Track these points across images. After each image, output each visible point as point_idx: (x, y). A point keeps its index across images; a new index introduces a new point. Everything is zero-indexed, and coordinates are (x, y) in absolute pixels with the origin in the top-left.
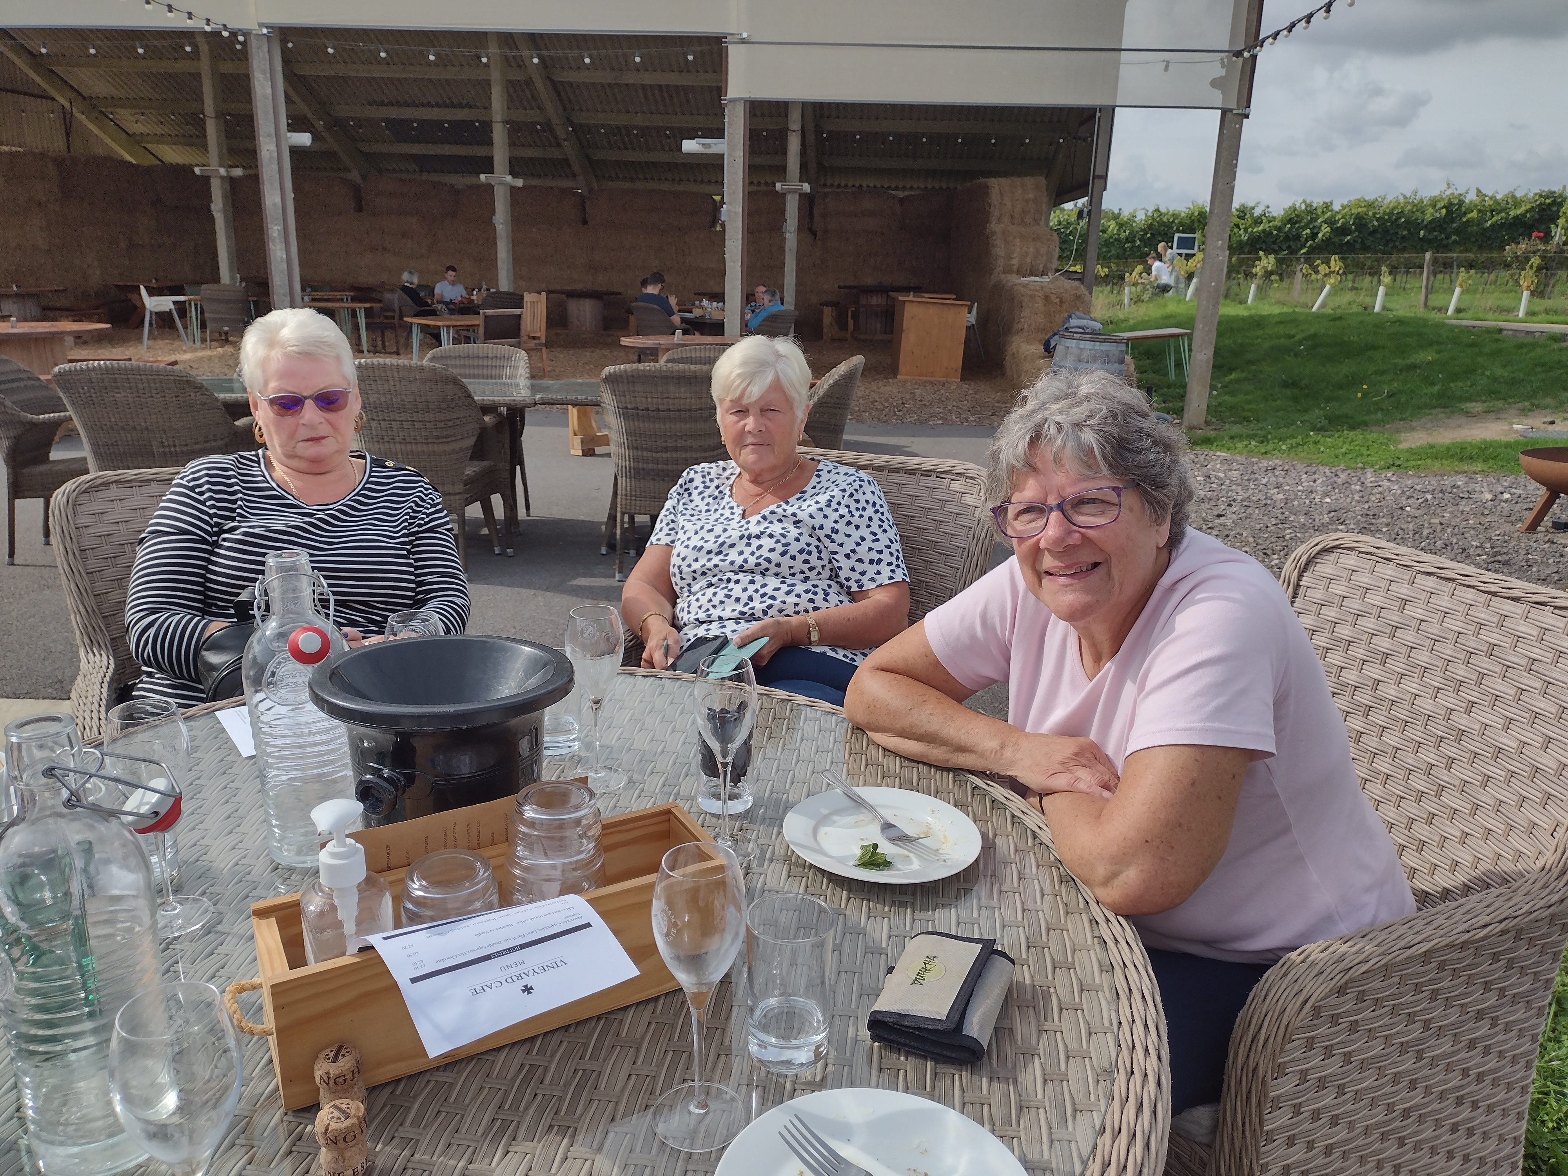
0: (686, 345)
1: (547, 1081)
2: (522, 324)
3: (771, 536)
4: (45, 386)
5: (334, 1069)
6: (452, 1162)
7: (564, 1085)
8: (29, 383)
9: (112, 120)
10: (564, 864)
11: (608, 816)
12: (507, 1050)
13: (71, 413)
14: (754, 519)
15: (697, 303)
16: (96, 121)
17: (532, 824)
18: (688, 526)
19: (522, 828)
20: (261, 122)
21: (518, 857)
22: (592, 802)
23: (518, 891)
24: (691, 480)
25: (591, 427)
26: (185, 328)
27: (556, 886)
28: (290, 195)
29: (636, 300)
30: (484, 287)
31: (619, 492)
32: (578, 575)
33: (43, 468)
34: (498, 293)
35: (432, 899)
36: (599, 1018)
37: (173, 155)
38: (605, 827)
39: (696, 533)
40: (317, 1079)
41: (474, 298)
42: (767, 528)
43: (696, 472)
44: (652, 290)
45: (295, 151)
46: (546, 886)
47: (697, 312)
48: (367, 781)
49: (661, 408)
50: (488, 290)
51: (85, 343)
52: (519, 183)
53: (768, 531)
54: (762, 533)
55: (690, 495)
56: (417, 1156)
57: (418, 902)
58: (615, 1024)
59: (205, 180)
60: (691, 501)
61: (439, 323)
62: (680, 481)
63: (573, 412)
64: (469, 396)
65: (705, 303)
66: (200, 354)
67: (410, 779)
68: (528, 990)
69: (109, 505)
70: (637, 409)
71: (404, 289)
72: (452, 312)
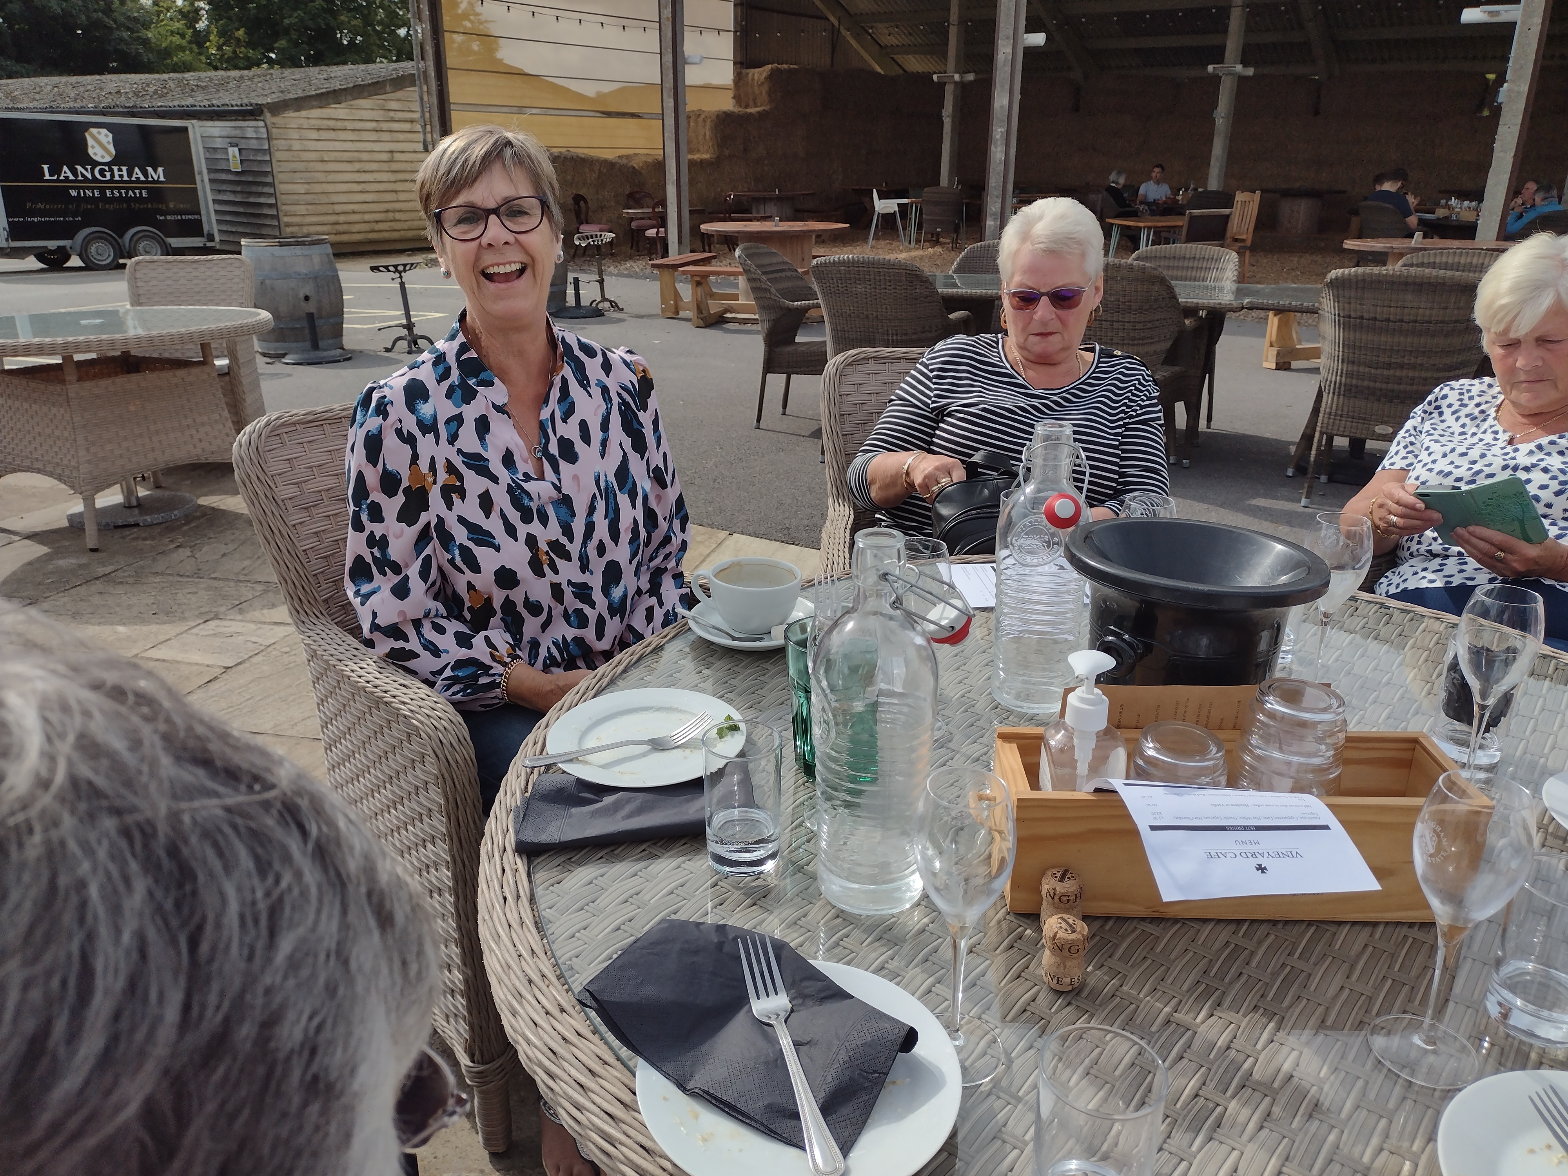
0: (1425, 249)
1: (1254, 963)
2: (1229, 224)
3: (1545, 470)
4: (800, 278)
5: (1061, 888)
6: (1158, 1005)
7: (1272, 974)
8: (789, 274)
9: (870, 34)
10: (1301, 764)
11: (1355, 727)
12: (1213, 924)
13: (820, 301)
14: (1524, 448)
15: (1443, 202)
16: (856, 37)
17: (1272, 715)
18: (1434, 447)
19: (1261, 717)
20: (1002, 25)
21: (1251, 745)
22: (1341, 710)
23: (1245, 777)
24: (1445, 397)
25: (1291, 338)
26: (904, 229)
27: (1289, 783)
28: (1017, 97)
29: (1365, 199)
30: (1192, 186)
31: (1322, 410)
32: (1257, 495)
33: (791, 348)
34: (1207, 192)
35: (1164, 761)
36: (1310, 923)
37: (915, 64)
38: (1348, 739)
39: (1445, 455)
40: (1044, 892)
41: (1180, 198)
42: (1542, 460)
43: (1452, 389)
44: (1388, 186)
45: (1030, 52)
46: (1276, 779)
47: (1441, 213)
48: (1110, 642)
49: (1392, 318)
50: (1196, 189)
51: (823, 242)
52: (1250, 72)
53: (1543, 464)
54: (1534, 466)
55: (1441, 414)
56: (1125, 988)
57: (1149, 760)
58: (1328, 934)
59: (941, 86)
60: (1442, 421)
61: (1141, 224)
62: (1429, 398)
63: (1273, 321)
64: (1174, 297)
65: (1453, 202)
66: (914, 254)
67: (1148, 649)
68: (1261, 869)
69: (866, 378)
70: (1362, 318)
71: (1110, 190)
72: (1153, 213)
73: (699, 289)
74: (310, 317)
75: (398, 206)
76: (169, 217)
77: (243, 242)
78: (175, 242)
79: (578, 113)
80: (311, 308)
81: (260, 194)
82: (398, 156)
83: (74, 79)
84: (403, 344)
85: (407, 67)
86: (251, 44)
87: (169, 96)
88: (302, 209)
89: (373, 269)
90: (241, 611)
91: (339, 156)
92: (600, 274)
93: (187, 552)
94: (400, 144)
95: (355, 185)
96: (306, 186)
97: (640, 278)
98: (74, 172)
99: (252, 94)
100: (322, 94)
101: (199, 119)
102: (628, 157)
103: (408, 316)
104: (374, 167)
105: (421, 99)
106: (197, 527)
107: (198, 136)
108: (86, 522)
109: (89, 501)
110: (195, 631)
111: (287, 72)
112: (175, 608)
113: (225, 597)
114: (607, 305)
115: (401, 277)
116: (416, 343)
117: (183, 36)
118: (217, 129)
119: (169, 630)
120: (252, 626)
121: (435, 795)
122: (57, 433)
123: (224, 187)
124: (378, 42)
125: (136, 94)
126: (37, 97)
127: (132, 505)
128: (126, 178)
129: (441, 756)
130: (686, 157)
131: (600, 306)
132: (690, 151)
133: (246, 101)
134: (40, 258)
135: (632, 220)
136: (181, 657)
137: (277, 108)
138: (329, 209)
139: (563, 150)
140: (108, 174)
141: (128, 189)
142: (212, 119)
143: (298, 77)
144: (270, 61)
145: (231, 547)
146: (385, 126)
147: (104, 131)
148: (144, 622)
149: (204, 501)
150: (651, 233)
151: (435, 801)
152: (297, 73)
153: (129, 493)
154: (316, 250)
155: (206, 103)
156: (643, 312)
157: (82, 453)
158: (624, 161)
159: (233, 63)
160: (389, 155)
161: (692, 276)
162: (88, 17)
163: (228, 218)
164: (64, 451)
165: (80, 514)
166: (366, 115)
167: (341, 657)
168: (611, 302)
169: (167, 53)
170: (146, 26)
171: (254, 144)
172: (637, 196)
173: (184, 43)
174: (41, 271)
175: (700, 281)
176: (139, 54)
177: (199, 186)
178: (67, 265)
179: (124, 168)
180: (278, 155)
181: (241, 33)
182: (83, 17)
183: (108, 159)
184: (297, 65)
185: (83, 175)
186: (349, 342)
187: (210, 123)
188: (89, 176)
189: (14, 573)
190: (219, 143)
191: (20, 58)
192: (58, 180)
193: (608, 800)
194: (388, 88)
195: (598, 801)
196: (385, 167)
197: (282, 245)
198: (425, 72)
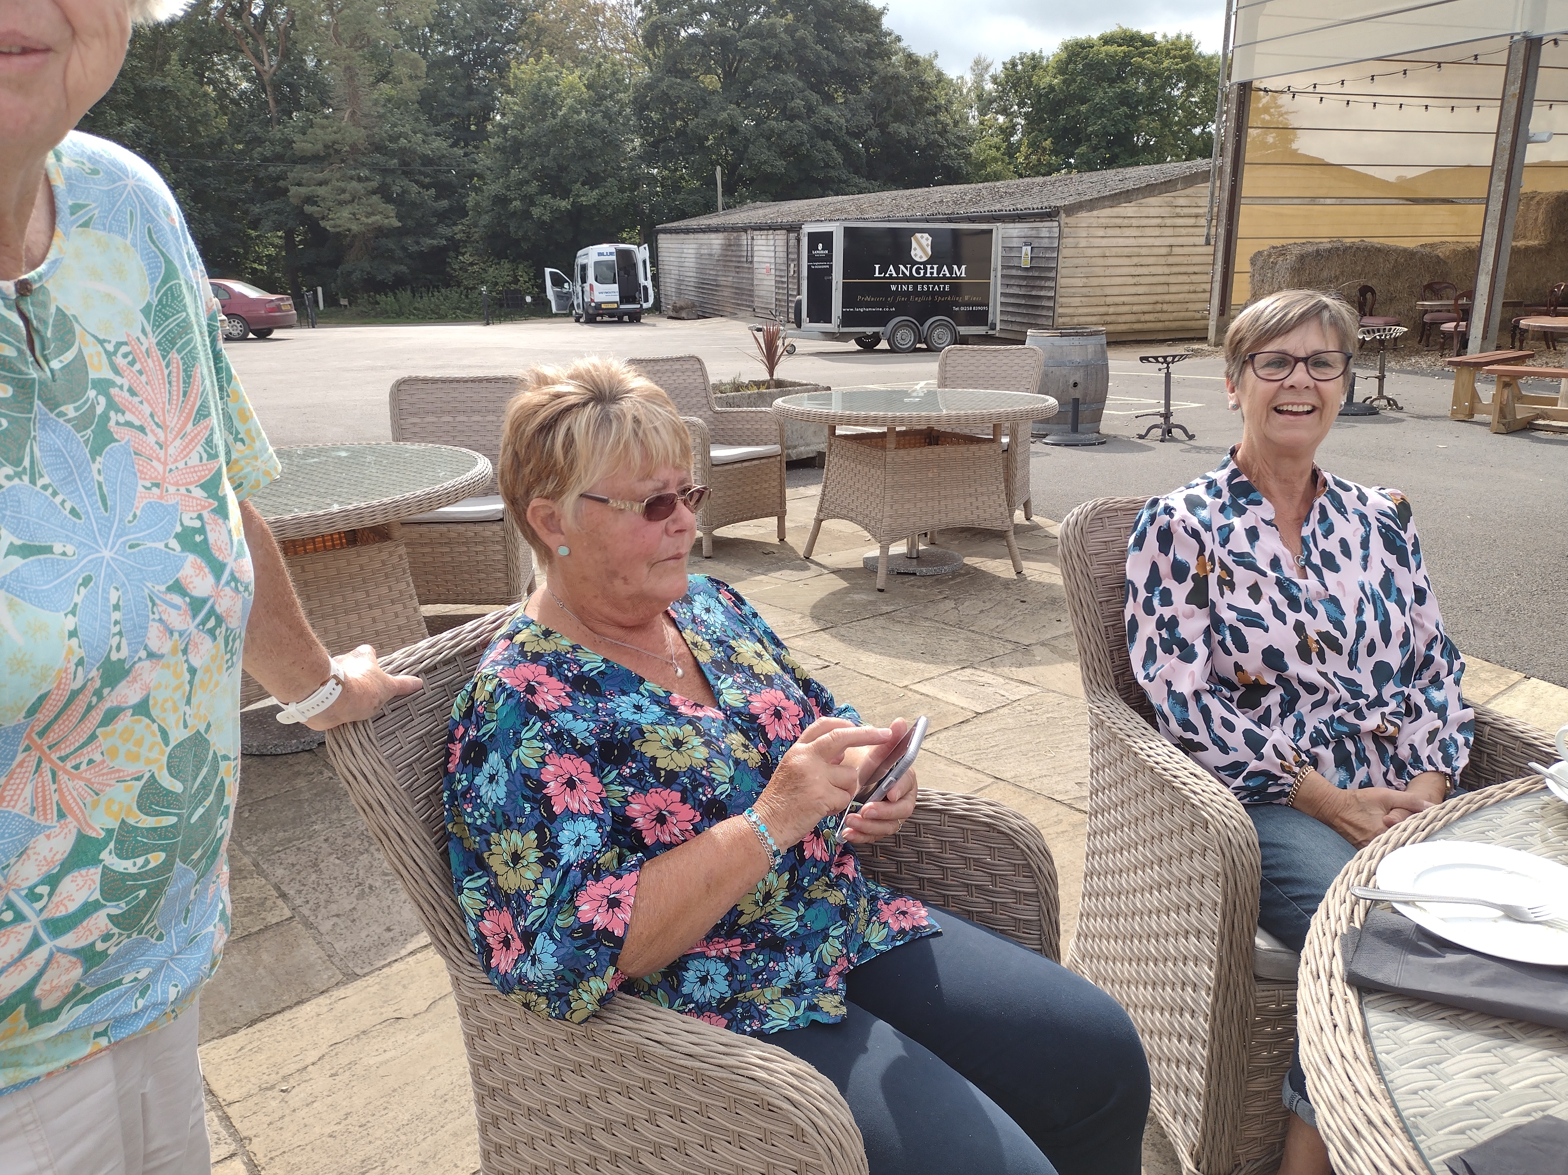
73: (1506, 392)
74: (1076, 401)
75: (1167, 298)
76: (962, 309)
77: (1029, 332)
78: (963, 330)
79: (1377, 201)
80: (1077, 394)
81: (1042, 288)
82: (1176, 250)
83: (908, 192)
84: (1158, 432)
85: (1201, 165)
86: (1055, 152)
87: (982, 203)
88: (1076, 301)
89: (1142, 359)
90: (993, 665)
91: (1119, 251)
92: (1382, 370)
93: (952, 604)
94: (1180, 239)
95: (1130, 278)
96: (1084, 280)
97: (1426, 375)
98: (897, 270)
99: (1052, 198)
100: (1116, 194)
101: (1004, 222)
102: (1432, 245)
103: (1167, 405)
104: (1151, 260)
105: (1212, 194)
106: (961, 583)
107: (1000, 236)
108: (879, 566)
109: (884, 549)
110: (954, 674)
111: (1086, 176)
112: (939, 651)
113: (979, 649)
114: (1383, 402)
115: (1168, 368)
116: (1170, 432)
117: (998, 149)
118: (1016, 230)
119: (933, 670)
120: (1001, 680)
121: (1213, 892)
122: (872, 490)
123: (1012, 282)
124: (1172, 142)
125: (955, 203)
126: (880, 208)
127: (913, 556)
128: (935, 275)
129: (1227, 854)
130: (1510, 243)
131: (1375, 404)
132: (1515, 238)
133: (1046, 204)
134: (859, 342)
135: (1426, 312)
136: (940, 695)
137: (1071, 210)
138: (1102, 300)
139: (1357, 240)
140: (922, 272)
141: (934, 284)
142: (1014, 222)
143: (1095, 179)
144: (1069, 166)
145: (988, 605)
146: (1169, 222)
147: (926, 235)
148: (914, 659)
149: (968, 561)
150: (1449, 326)
151: (1209, 897)
152: (1095, 176)
153: (912, 546)
154: (1092, 340)
155: (1011, 208)
156: (1427, 411)
157: (887, 508)
158: (1428, 249)
159: (1037, 170)
160: (1168, 249)
161: (1500, 376)
162: (927, 139)
163: (1010, 309)
164: (874, 505)
165: (875, 559)
166: (1153, 212)
167: (1131, 733)
168: (1389, 400)
169: (983, 165)
170: (970, 142)
171: (1045, 243)
172: (1437, 287)
173: (998, 155)
174: (858, 352)
175: (1508, 382)
176: (960, 167)
177: (992, 281)
178: (877, 347)
179: (935, 267)
180: (1065, 252)
181: (1048, 143)
182: (924, 139)
183: (924, 259)
184: (1092, 169)
185: (903, 273)
186: (1105, 427)
187: (1011, 225)
188: (908, 274)
189: (822, 600)
190: (1015, 243)
191: (871, 176)
192: (884, 278)
193: (1451, 958)
194: (1179, 186)
195: (1440, 956)
196: (1162, 260)
197: (1063, 335)
198: (1221, 168)
